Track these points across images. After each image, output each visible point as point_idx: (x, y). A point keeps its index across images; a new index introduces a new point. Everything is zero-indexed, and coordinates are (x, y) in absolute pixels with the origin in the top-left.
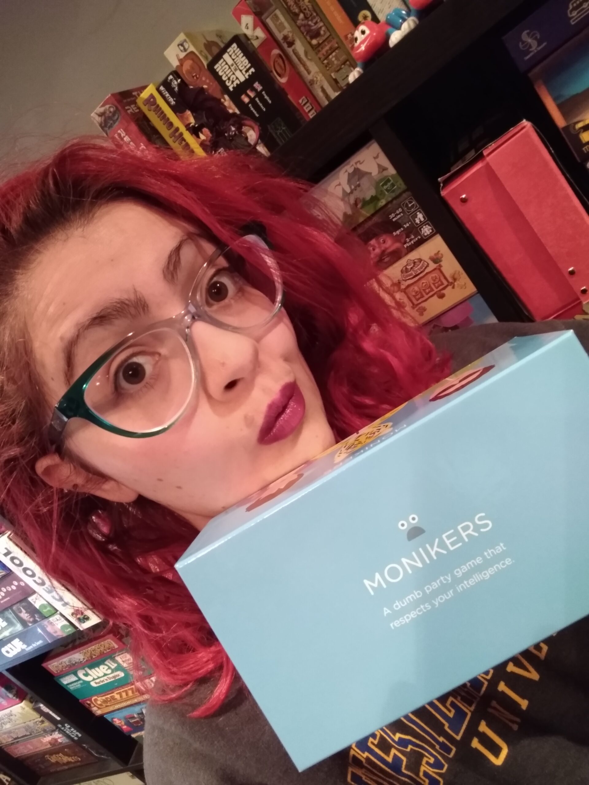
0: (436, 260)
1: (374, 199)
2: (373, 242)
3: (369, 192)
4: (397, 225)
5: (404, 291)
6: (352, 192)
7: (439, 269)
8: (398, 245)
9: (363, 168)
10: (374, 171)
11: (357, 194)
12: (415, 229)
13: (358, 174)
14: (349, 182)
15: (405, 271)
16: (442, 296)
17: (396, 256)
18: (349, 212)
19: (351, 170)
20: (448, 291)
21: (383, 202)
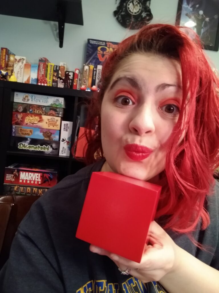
0: (57, 120)
1: (57, 105)
2: (52, 111)
3: (57, 104)
4: (57, 111)
5: (49, 121)
6: (55, 102)
7: (56, 122)
8: (55, 114)
9: (59, 100)
10: (60, 102)
11: (56, 102)
12: (59, 114)
13: (58, 100)
14: (56, 100)
15: (51, 118)
16: (53, 126)
17: (53, 115)
18: (53, 104)
19: (57, 99)
20: (55, 126)
21: (58, 107)
